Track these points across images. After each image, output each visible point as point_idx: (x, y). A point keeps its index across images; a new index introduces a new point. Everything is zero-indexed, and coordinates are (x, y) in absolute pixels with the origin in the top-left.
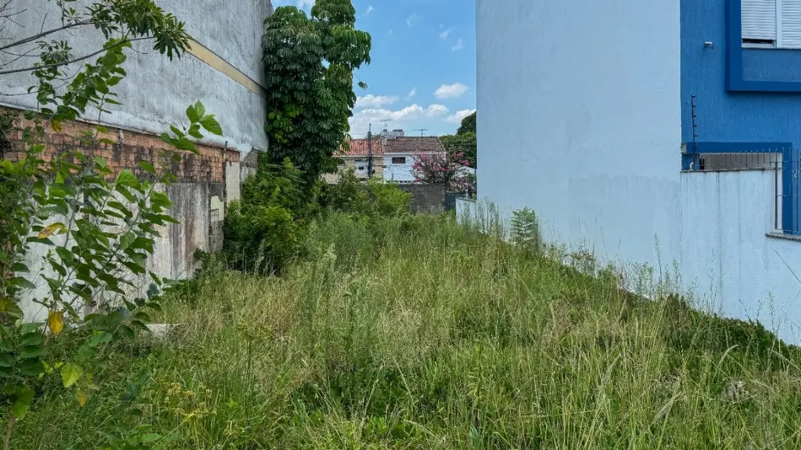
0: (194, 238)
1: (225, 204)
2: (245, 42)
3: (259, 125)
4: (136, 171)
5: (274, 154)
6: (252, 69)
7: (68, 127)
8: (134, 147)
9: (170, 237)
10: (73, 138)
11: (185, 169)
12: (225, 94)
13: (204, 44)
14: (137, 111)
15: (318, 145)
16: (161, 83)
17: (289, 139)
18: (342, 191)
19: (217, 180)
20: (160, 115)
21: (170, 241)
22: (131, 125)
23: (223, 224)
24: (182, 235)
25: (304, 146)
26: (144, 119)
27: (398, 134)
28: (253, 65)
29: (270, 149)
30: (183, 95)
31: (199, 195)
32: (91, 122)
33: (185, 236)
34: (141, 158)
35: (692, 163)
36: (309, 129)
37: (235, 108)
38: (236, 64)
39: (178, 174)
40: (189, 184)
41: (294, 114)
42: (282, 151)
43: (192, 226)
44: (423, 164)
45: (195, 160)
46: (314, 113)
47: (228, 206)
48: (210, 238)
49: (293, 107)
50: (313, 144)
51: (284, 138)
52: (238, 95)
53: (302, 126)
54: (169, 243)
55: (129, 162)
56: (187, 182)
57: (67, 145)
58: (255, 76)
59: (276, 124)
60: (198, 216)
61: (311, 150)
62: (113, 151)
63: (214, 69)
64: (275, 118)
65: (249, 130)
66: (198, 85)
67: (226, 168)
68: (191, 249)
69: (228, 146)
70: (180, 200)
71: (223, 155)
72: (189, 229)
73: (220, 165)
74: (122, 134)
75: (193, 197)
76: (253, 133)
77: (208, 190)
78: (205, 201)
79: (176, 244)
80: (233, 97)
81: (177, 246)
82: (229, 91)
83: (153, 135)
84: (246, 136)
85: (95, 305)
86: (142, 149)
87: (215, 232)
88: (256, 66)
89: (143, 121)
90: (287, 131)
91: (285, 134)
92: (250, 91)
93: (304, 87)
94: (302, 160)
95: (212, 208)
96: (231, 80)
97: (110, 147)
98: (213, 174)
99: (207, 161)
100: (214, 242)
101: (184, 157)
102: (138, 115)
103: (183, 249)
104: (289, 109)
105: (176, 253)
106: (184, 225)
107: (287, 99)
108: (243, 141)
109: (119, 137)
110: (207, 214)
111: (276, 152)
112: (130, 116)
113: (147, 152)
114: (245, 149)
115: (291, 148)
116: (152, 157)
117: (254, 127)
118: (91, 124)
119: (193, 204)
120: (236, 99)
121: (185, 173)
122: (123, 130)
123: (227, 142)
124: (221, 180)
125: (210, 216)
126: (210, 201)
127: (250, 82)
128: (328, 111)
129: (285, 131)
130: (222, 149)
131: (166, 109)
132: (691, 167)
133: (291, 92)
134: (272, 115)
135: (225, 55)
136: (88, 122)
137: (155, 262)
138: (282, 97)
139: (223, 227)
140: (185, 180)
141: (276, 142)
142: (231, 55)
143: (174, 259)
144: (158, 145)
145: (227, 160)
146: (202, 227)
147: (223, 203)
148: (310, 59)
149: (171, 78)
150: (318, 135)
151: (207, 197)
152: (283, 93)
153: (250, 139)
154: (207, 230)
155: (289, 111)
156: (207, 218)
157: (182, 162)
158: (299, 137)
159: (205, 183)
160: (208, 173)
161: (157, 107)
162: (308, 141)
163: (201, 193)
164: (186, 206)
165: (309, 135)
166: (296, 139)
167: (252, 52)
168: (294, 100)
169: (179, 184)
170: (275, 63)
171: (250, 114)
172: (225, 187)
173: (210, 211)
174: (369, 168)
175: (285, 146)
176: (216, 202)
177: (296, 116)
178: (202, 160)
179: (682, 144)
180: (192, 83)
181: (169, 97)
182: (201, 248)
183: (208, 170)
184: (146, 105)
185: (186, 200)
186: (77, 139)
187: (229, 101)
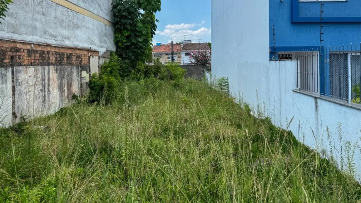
0: (72, 89)
1: (90, 75)
2: (103, 3)
3: (111, 40)
4: (40, 61)
5: (118, 52)
6: (107, 15)
7: (4, 43)
8: (39, 51)
9: (59, 89)
10: (6, 48)
11: (67, 60)
12: (91, 27)
13: (79, 5)
14: (42, 35)
15: (137, 48)
16: (55, 23)
17: (125, 46)
18: (154, 68)
19: (85, 64)
20: (55, 37)
21: (59, 90)
22: (39, 41)
23: (88, 83)
24: (66, 88)
25: (131, 49)
26: (46, 39)
27: (189, 42)
28: (108, 13)
29: (117, 50)
30: (67, 28)
31: (75, 71)
32: (16, 41)
33: (67, 89)
34: (43, 55)
35: (273, 57)
36: (133, 41)
37: (97, 32)
38: (97, 13)
39: (63, 62)
40: (69, 66)
41: (126, 34)
42: (122, 51)
43: (71, 84)
44: (194, 56)
45: (73, 56)
46: (135, 34)
47: (91, 75)
48: (81, 90)
49: (126, 31)
50: (135, 48)
51: (123, 45)
52: (99, 27)
53: (130, 40)
54: (58, 92)
55: (36, 57)
56: (68, 65)
57: (3, 51)
58: (108, 18)
59: (119, 39)
60: (75, 80)
61: (134, 50)
62: (27, 52)
63: (85, 16)
64: (118, 37)
65: (105, 42)
66: (75, 23)
67: (90, 59)
68: (70, 94)
69: (91, 50)
70: (64, 73)
71: (89, 53)
72: (69, 86)
73: (87, 57)
74: (32, 46)
75: (72, 71)
76: (107, 43)
77: (80, 68)
78: (78, 73)
79: (62, 91)
80: (96, 28)
81: (63, 93)
82: (93, 25)
83: (50, 46)
84: (103, 44)
85: (17, 117)
86: (44, 51)
87: (84, 87)
88: (109, 14)
89: (45, 39)
90: (123, 42)
91: (123, 43)
92: (105, 25)
93: (130, 22)
94: (130, 55)
95: (82, 76)
96: (94, 20)
97: (26, 51)
98: (83, 62)
99: (80, 56)
100: (84, 91)
101: (67, 54)
102: (43, 37)
103: (66, 94)
104: (124, 32)
105: (62, 96)
106: (67, 84)
107: (122, 28)
108: (101, 47)
109: (31, 47)
110: (79, 79)
111: (119, 51)
112: (38, 38)
113: (46, 53)
114: (102, 51)
115: (126, 50)
116: (49, 55)
117: (107, 40)
118: (16, 42)
119: (71, 74)
120: (97, 28)
121: (67, 61)
122: (33, 44)
123: (90, 47)
124: (88, 64)
125: (81, 80)
126: (81, 73)
127: (105, 21)
128: (141, 33)
129: (122, 42)
130: (89, 51)
131: (58, 34)
132: (273, 58)
133: (124, 25)
134: (117, 35)
135: (91, 9)
136: (14, 41)
137: (50, 100)
138: (120, 27)
139: (89, 85)
140: (67, 64)
141: (119, 46)
142: (95, 9)
143: (61, 99)
144: (53, 50)
145: (91, 55)
146: (77, 84)
147: (88, 74)
148: (131, 10)
149: (61, 21)
150: (137, 44)
151: (80, 71)
152: (121, 25)
153: (106, 46)
154: (80, 86)
155: (124, 33)
156: (80, 81)
157: (65, 56)
158: (129, 45)
159: (78, 66)
160: (80, 61)
161: (53, 33)
162: (133, 47)
163: (76, 70)
164: (68, 76)
165: (133, 44)
166: (128, 45)
167: (106, 8)
168: (126, 29)
169: (64, 66)
170: (117, 12)
171: (106, 35)
172: (90, 67)
173: (81, 78)
174: (172, 57)
175: (123, 49)
176: (84, 74)
177: (128, 35)
178: (77, 56)
179: (270, 48)
180: (72, 22)
181: (60, 29)
182: (76, 94)
183: (80, 60)
184: (47, 33)
185: (68, 73)
186: (8, 48)
187: (93, 30)
